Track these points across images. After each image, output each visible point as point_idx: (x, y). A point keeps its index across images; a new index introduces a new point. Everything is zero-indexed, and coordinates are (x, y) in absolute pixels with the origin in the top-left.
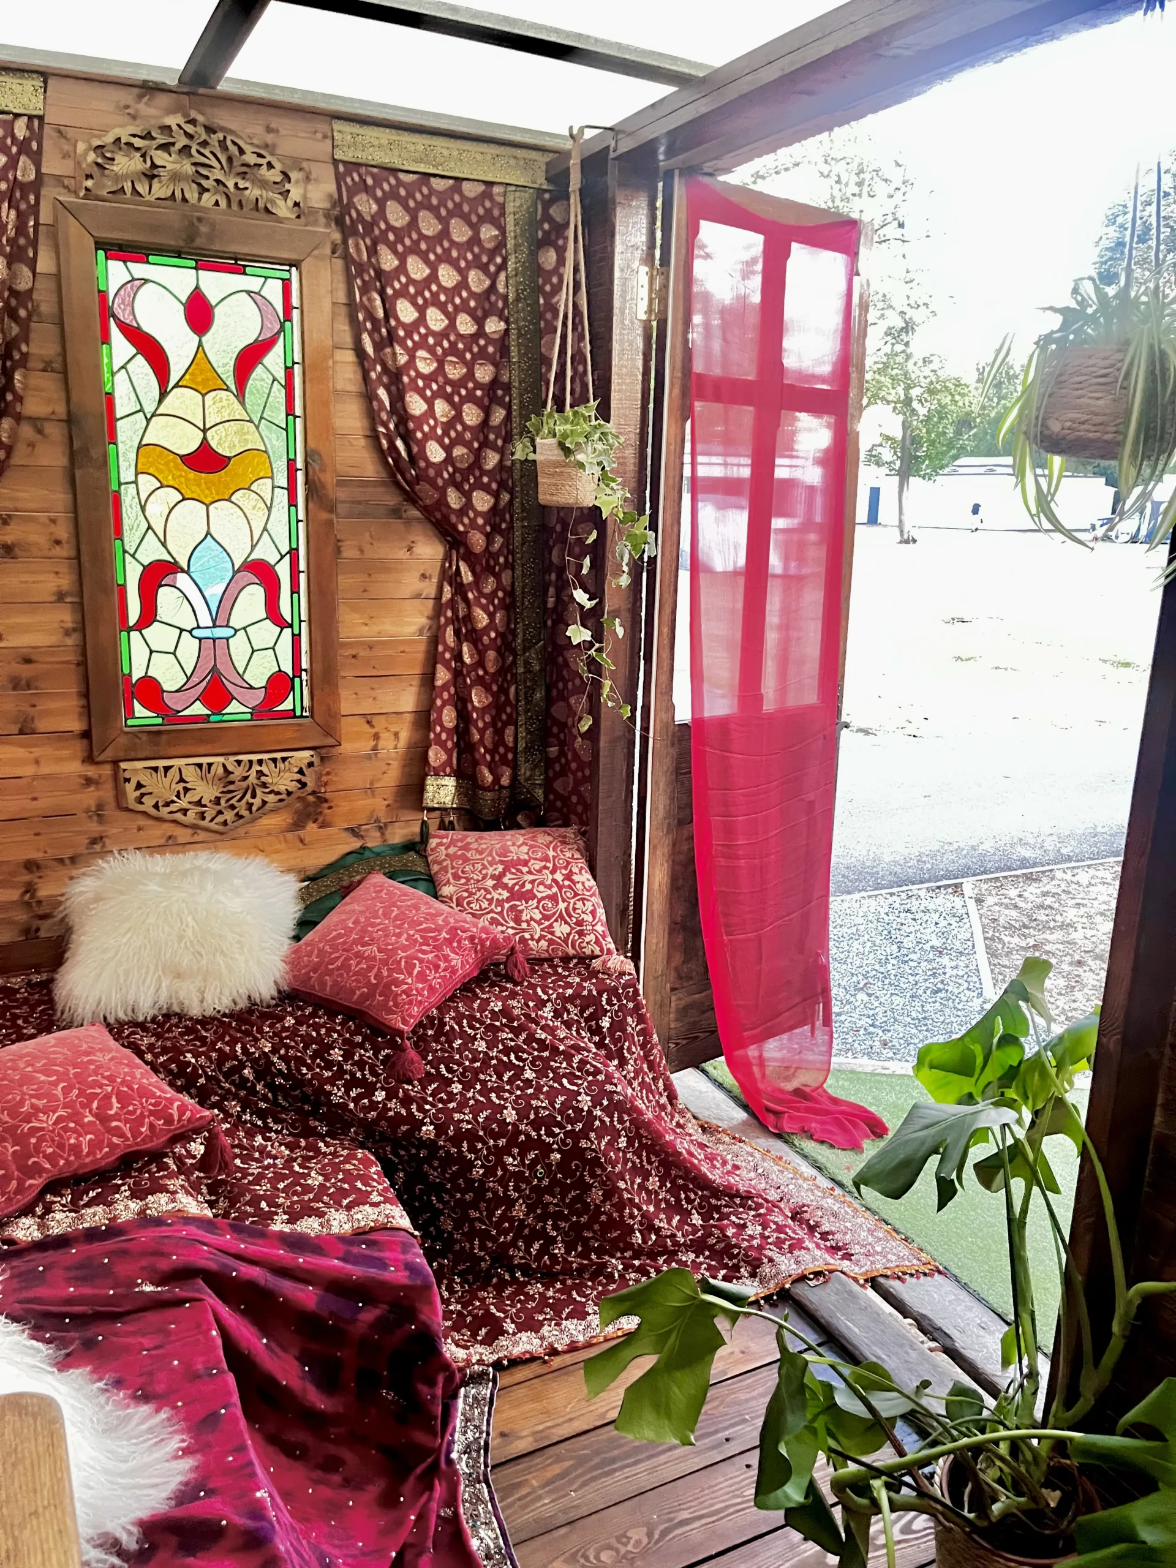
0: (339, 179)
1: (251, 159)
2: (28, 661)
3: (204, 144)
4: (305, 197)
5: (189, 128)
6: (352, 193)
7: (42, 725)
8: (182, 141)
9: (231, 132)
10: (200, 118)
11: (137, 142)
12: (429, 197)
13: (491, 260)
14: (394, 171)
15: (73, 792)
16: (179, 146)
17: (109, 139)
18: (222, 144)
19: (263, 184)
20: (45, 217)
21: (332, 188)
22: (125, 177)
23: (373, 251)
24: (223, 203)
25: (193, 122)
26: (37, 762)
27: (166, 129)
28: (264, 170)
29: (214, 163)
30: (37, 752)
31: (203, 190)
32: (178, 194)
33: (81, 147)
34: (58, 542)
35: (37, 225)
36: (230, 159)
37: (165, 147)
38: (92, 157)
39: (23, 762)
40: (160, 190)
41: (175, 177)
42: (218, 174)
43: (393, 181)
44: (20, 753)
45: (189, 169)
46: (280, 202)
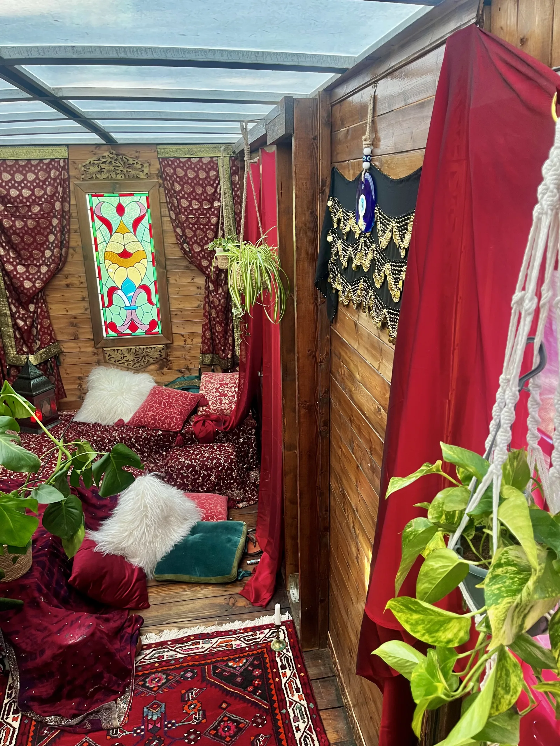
0: (160, 163)
1: (131, 162)
2: (75, 318)
4: (150, 171)
5: (111, 156)
6: (165, 167)
7: (81, 336)
9: (124, 155)
11: (96, 162)
12: (191, 165)
13: (214, 182)
14: (178, 158)
15: (90, 357)
16: (109, 161)
17: (88, 162)
18: (122, 159)
19: (135, 169)
20: (72, 188)
21: (158, 166)
22: (93, 173)
23: (172, 185)
24: (123, 177)
25: (112, 153)
26: (80, 348)
27: (104, 157)
28: (135, 165)
29: (119, 165)
30: (80, 345)
31: (117, 174)
32: (110, 177)
33: (80, 166)
34: (82, 283)
35: (69, 191)
36: (124, 163)
37: (104, 162)
38: (83, 168)
39: (75, 348)
40: (104, 176)
42: (121, 168)
43: (178, 162)
44: (75, 345)
46: (141, 173)
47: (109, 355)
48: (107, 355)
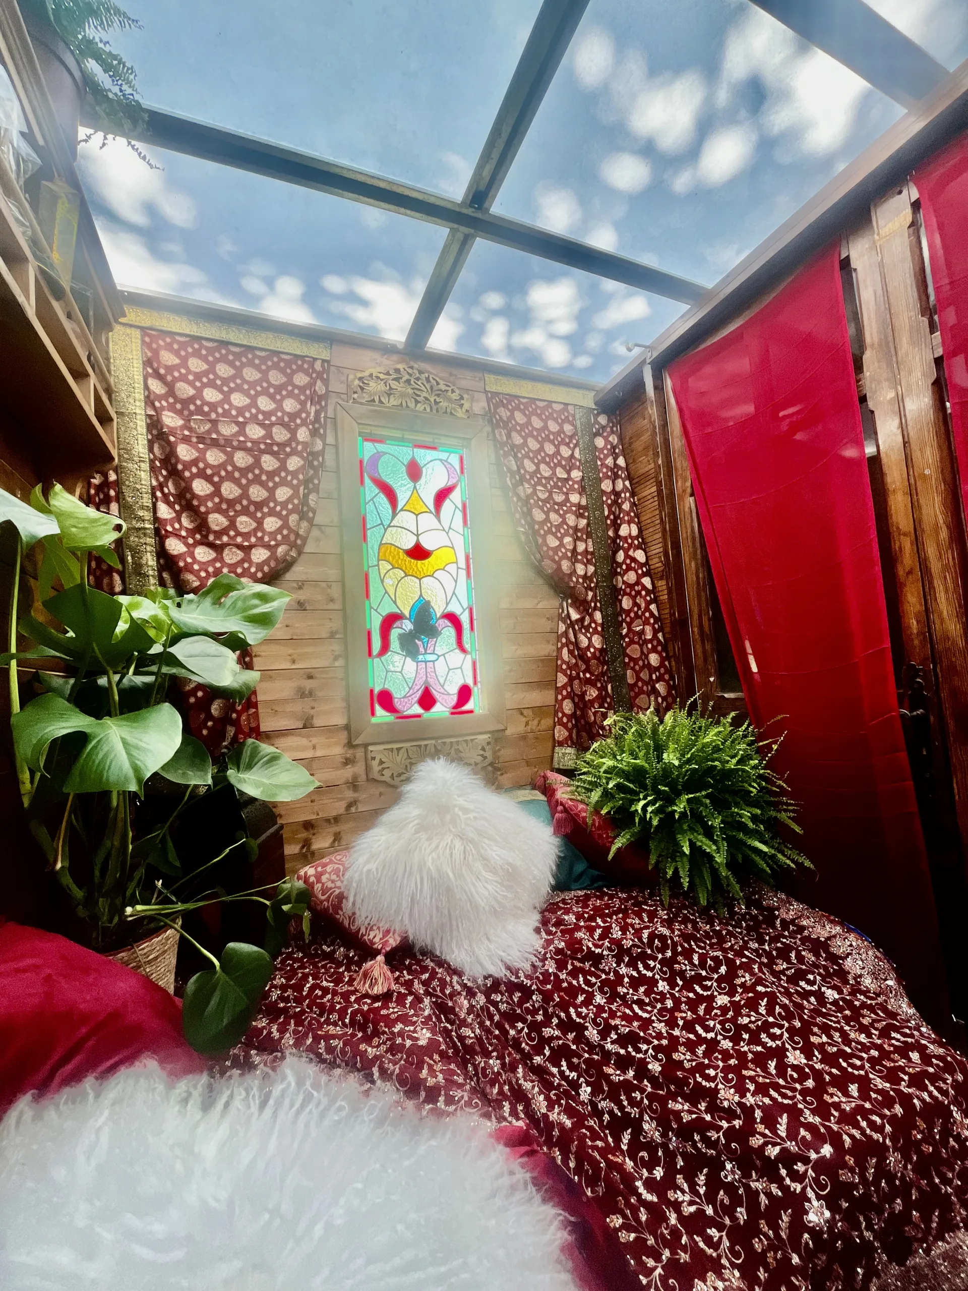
0: (488, 400)
1: (443, 388)
2: (310, 677)
3: (418, 379)
4: (471, 407)
5: (410, 371)
6: (496, 406)
7: (317, 722)
8: (407, 377)
9: (431, 373)
10: (416, 366)
12: (536, 409)
13: (571, 441)
14: (517, 397)
15: (336, 768)
16: (404, 379)
17: (367, 374)
18: (428, 380)
19: (450, 400)
20: (330, 414)
21: (485, 404)
22: (375, 394)
23: (509, 436)
25: (412, 368)
26: (314, 747)
27: (397, 371)
28: (449, 393)
29: (423, 388)
30: (315, 740)
31: (417, 402)
32: (404, 404)
34: (332, 600)
36: (432, 387)
37: (397, 380)
38: (357, 382)
39: (304, 748)
40: (394, 401)
41: (403, 395)
42: (425, 394)
43: (517, 402)
44: (304, 741)
45: (410, 391)
47: (381, 762)
48: (375, 764)
